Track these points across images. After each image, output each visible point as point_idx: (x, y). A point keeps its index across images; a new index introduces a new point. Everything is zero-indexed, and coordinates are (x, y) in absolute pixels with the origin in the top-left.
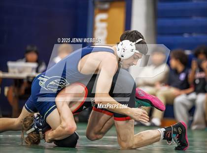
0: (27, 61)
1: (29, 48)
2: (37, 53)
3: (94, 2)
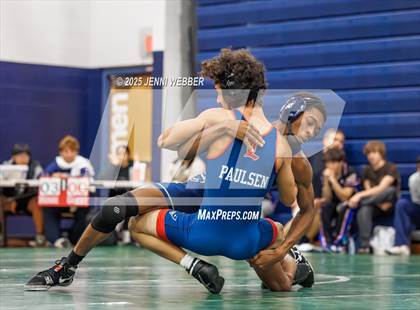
0: (14, 163)
1: (17, 147)
2: (29, 153)
3: (108, 77)
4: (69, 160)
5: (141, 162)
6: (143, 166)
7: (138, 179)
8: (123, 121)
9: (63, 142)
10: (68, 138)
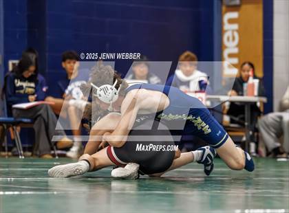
4: (188, 74)
5: (255, 77)
6: (256, 82)
7: (252, 94)
8: (234, 39)
9: (183, 57)
10: (187, 53)
